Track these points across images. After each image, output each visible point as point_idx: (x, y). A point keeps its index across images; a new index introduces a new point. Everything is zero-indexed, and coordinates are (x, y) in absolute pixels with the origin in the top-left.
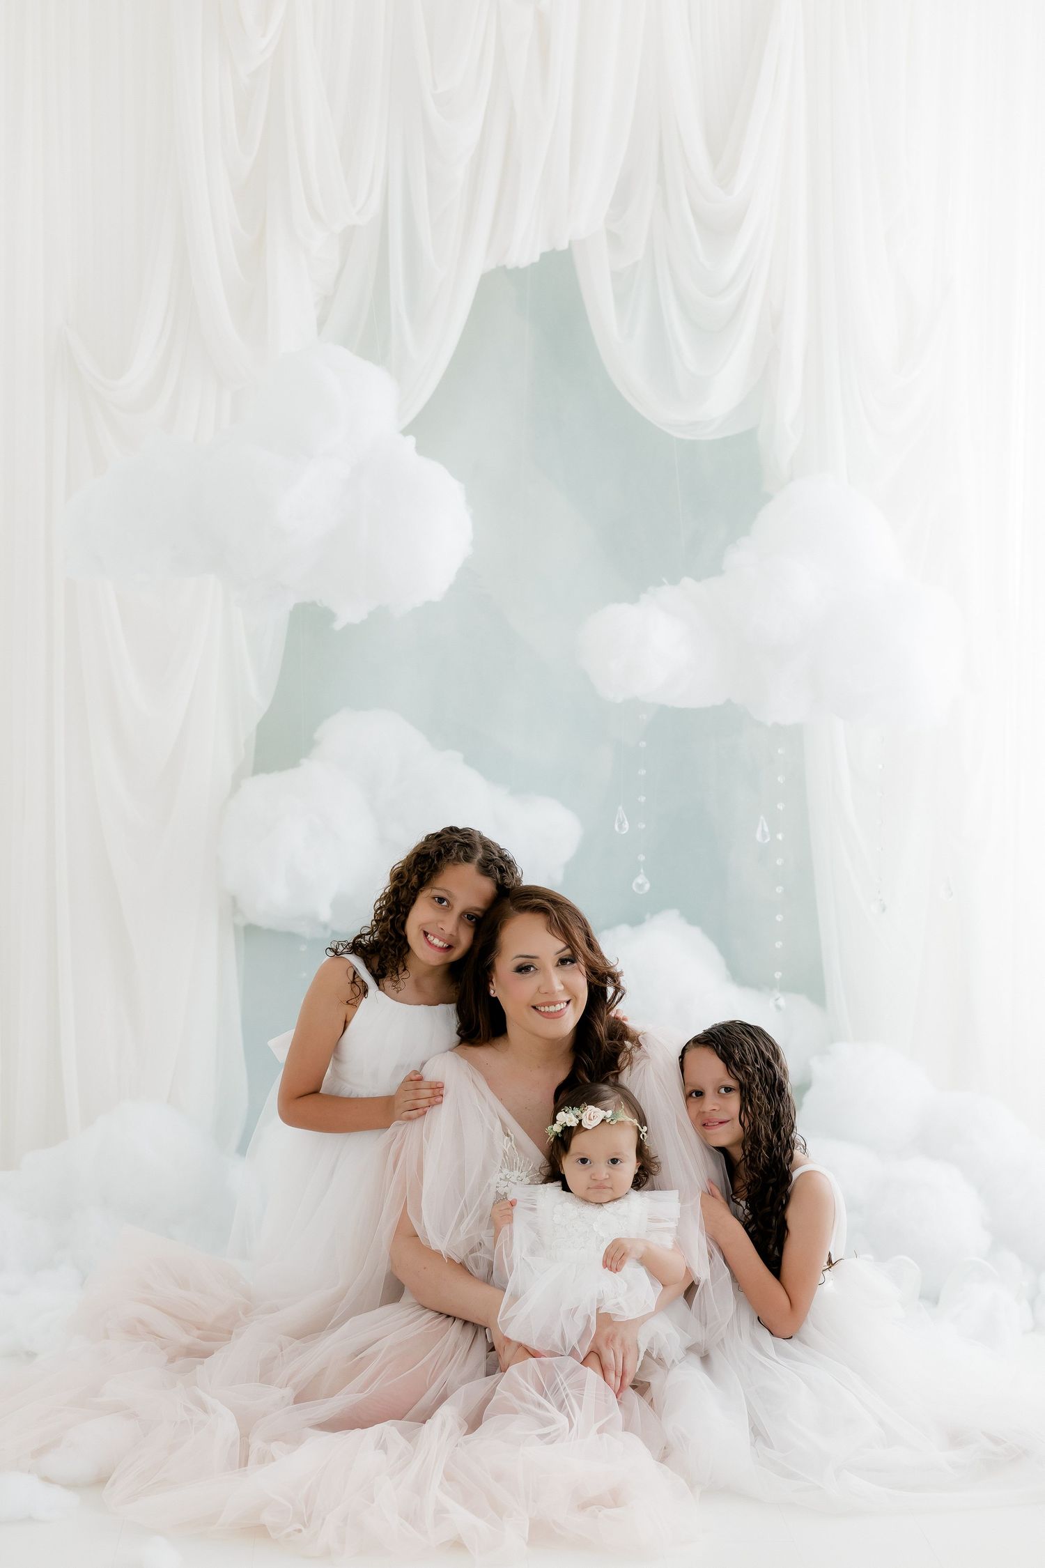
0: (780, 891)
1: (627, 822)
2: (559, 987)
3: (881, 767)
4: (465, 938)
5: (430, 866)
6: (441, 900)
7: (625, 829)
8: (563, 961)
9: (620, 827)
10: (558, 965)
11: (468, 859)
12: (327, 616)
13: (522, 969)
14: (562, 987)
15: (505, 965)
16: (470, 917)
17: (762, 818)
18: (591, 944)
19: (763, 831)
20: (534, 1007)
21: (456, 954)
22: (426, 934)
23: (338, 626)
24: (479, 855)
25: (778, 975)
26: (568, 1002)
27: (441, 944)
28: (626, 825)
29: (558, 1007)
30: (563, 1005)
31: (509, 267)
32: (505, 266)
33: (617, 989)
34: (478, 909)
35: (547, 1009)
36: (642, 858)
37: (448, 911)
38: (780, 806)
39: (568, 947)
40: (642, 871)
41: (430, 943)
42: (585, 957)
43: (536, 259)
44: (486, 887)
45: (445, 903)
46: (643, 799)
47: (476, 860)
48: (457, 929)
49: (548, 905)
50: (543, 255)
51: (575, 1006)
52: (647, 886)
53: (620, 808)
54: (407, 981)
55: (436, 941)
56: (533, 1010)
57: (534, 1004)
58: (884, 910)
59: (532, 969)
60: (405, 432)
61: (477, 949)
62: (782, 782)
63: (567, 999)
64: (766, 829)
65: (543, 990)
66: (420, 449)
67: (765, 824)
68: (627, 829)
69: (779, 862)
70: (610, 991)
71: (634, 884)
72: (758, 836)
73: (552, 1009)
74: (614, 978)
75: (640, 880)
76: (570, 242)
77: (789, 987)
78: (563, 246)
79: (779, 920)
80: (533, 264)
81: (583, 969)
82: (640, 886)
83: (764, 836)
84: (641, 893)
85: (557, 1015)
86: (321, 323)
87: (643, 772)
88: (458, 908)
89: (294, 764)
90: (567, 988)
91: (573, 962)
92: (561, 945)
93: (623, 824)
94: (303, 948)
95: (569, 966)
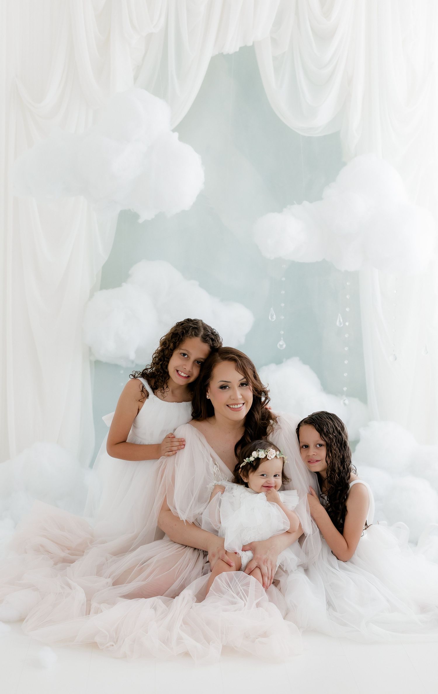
0: (347, 350)
1: (275, 315)
2: (240, 397)
3: (395, 292)
4: (196, 372)
5: (179, 339)
6: (184, 355)
7: (274, 319)
8: (242, 384)
9: (272, 318)
10: (240, 386)
11: (196, 335)
12: (136, 216)
13: (223, 387)
14: (241, 397)
15: (214, 385)
16: (198, 362)
17: (339, 315)
18: (256, 377)
19: (340, 321)
20: (227, 405)
21: (192, 379)
22: (177, 371)
23: (141, 221)
24: (202, 333)
25: (345, 389)
26: (243, 404)
27: (185, 375)
28: (274, 317)
29: (239, 406)
30: (241, 405)
31: (225, 53)
32: (222, 53)
33: (266, 398)
34: (202, 359)
35: (233, 406)
36: (282, 332)
37: (188, 360)
38: (348, 309)
39: (245, 378)
40: (282, 338)
41: (179, 375)
42: (253, 382)
43: (237, 50)
44: (205, 348)
45: (186, 356)
46: (283, 305)
47: (200, 335)
48: (192, 368)
49: (237, 358)
50: (241, 48)
51: (247, 406)
52: (284, 346)
53: (272, 309)
54: (168, 392)
55: (182, 374)
56: (227, 406)
57: (227, 404)
58: (396, 359)
59: (227, 387)
60: (174, 131)
61: (202, 376)
62: (348, 298)
63: (243, 402)
64: (341, 321)
65: (232, 398)
66: (181, 139)
67: (341, 318)
68: (275, 319)
69: (347, 336)
70: (263, 399)
71: (278, 345)
72: (338, 324)
73: (236, 407)
74: (266, 393)
75: (281, 343)
76: (253, 43)
77: (350, 395)
78: (250, 44)
79: (346, 363)
80: (236, 52)
81: (251, 388)
82: (281, 346)
83: (340, 324)
84: (282, 349)
85: (238, 410)
86: (136, 79)
87: (283, 292)
88: (193, 358)
89: (119, 285)
90: (244, 397)
91: (247, 385)
92: (242, 377)
93: (273, 317)
94: (122, 372)
95: (245, 387)
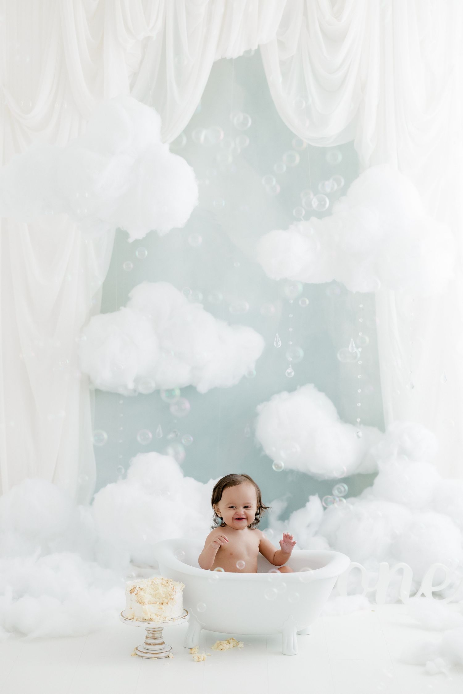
0: (360, 377)
1: (280, 342)
3: (412, 315)
7: (279, 345)
9: (277, 344)
12: (127, 236)
17: (352, 339)
19: (352, 346)
23: (130, 240)
25: (359, 420)
31: (228, 58)
32: (226, 58)
36: (290, 359)
38: (361, 334)
43: (242, 54)
52: (293, 374)
58: (413, 387)
64: (354, 345)
67: (353, 343)
69: (360, 362)
72: (350, 349)
75: (289, 370)
76: (259, 46)
78: (255, 47)
79: (360, 392)
80: (240, 57)
82: (289, 374)
83: (353, 349)
84: (290, 377)
86: (132, 87)
